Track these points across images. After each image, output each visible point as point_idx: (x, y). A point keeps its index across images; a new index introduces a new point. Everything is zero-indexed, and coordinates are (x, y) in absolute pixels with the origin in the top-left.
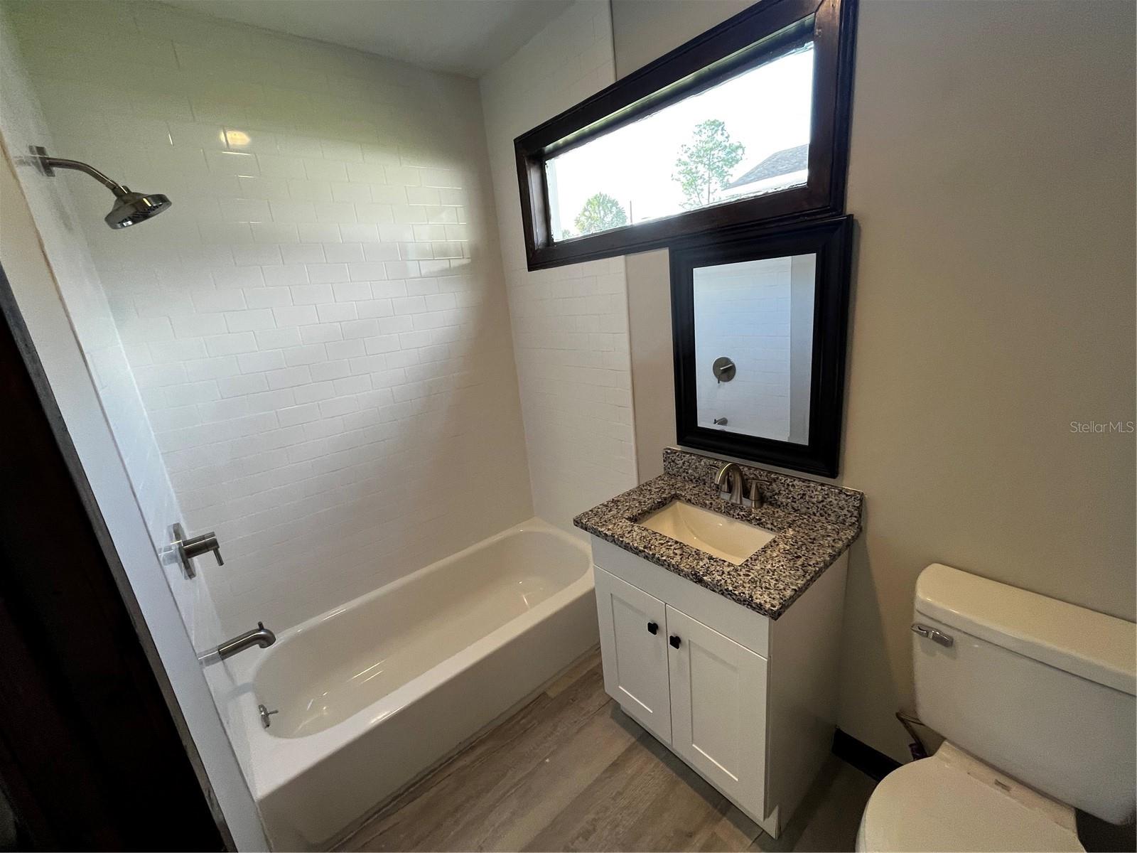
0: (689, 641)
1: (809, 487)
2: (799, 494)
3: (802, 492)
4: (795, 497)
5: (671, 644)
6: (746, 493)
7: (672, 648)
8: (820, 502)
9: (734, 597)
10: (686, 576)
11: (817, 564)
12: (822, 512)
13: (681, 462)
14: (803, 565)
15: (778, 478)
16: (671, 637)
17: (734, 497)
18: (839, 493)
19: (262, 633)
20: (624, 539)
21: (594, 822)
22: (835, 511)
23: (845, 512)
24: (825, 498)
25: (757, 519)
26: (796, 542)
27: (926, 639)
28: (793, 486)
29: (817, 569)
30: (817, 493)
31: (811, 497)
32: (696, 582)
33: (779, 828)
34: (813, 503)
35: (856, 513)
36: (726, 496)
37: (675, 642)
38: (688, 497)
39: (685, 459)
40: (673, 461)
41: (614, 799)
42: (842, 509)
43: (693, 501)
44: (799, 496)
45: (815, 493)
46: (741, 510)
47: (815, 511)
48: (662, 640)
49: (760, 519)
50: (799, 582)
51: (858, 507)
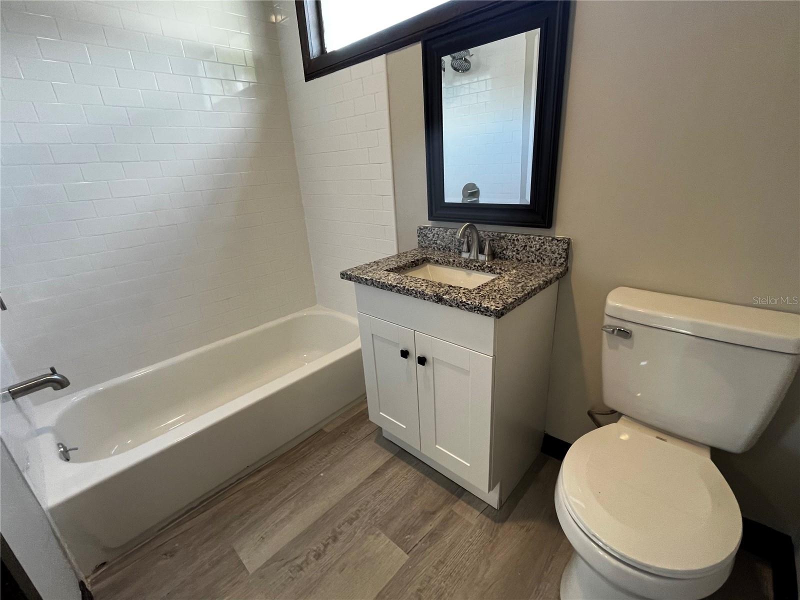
0: (433, 358)
1: (529, 239)
2: (521, 247)
3: (524, 245)
4: (519, 249)
5: (418, 363)
6: (481, 251)
7: (420, 366)
8: (537, 251)
9: (467, 307)
10: (430, 298)
11: (533, 285)
12: (539, 258)
13: (432, 235)
14: (522, 286)
15: (506, 236)
16: (419, 357)
17: (472, 255)
18: (552, 240)
19: (56, 377)
20: (381, 280)
21: (358, 512)
22: (548, 256)
23: (556, 255)
24: (542, 246)
25: (489, 267)
26: (518, 276)
27: (612, 335)
28: (517, 240)
29: (533, 288)
30: (536, 243)
31: (531, 247)
32: (437, 302)
33: (500, 500)
34: (532, 252)
35: (564, 255)
36: (465, 255)
37: (422, 361)
38: (436, 259)
39: (434, 232)
40: (425, 236)
41: (375, 495)
42: (554, 253)
43: (440, 261)
44: (522, 248)
45: (534, 243)
46: (477, 262)
47: (533, 258)
48: (412, 361)
49: (491, 267)
50: (519, 294)
51: (566, 249)
